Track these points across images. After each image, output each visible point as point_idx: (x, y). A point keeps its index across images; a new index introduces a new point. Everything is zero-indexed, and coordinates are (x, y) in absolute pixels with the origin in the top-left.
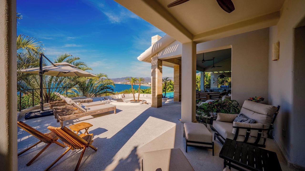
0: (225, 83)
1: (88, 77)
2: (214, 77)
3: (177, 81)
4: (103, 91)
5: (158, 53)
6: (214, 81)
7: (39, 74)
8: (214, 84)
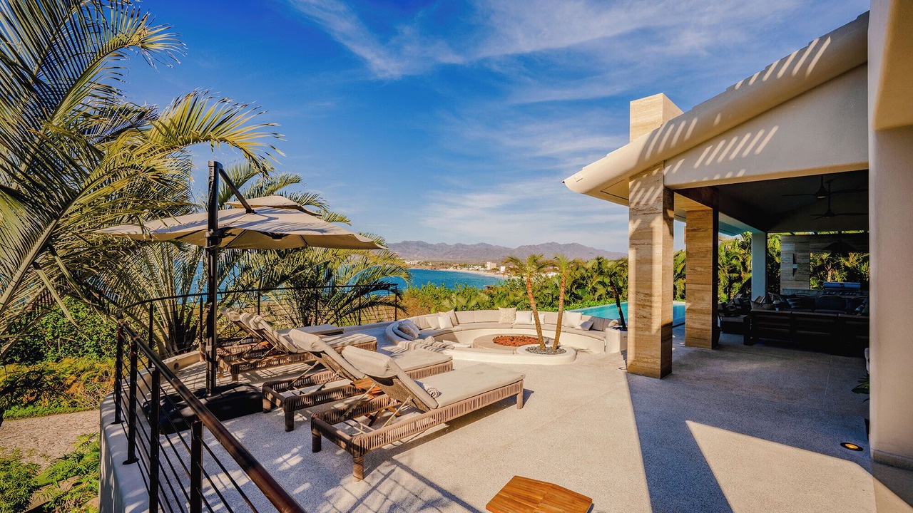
0: (830, 273)
1: (335, 250)
2: (796, 251)
3: (699, 269)
4: (364, 298)
5: (665, 162)
6: (795, 266)
7: (208, 245)
8: (797, 275)
